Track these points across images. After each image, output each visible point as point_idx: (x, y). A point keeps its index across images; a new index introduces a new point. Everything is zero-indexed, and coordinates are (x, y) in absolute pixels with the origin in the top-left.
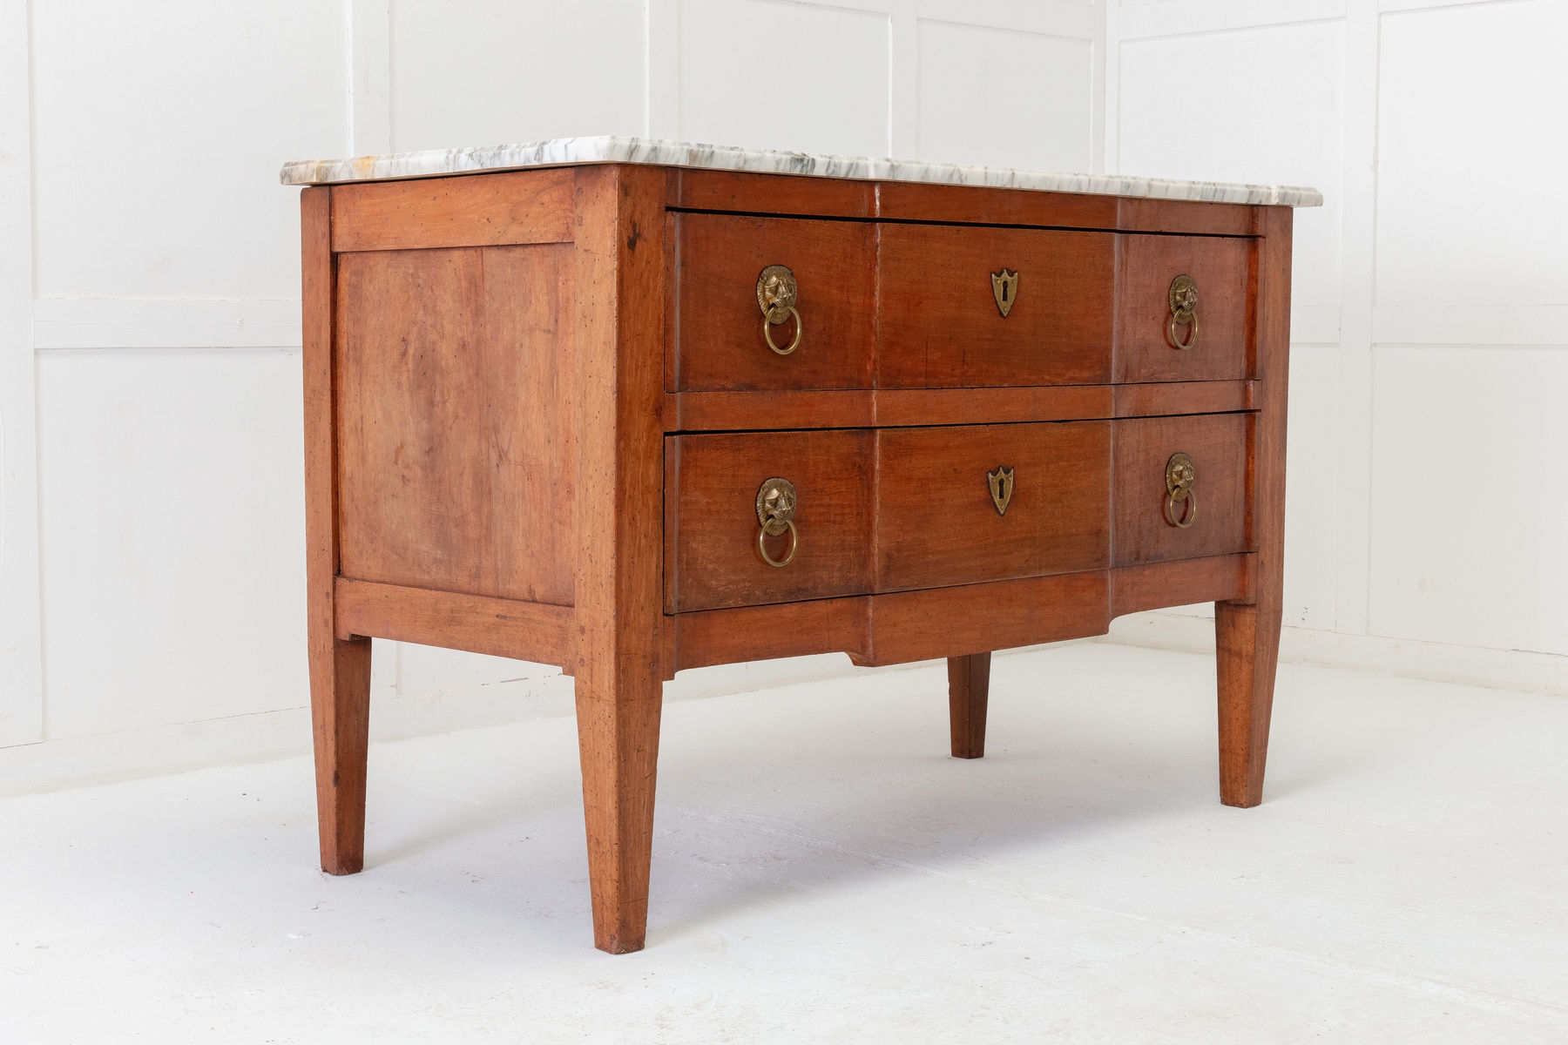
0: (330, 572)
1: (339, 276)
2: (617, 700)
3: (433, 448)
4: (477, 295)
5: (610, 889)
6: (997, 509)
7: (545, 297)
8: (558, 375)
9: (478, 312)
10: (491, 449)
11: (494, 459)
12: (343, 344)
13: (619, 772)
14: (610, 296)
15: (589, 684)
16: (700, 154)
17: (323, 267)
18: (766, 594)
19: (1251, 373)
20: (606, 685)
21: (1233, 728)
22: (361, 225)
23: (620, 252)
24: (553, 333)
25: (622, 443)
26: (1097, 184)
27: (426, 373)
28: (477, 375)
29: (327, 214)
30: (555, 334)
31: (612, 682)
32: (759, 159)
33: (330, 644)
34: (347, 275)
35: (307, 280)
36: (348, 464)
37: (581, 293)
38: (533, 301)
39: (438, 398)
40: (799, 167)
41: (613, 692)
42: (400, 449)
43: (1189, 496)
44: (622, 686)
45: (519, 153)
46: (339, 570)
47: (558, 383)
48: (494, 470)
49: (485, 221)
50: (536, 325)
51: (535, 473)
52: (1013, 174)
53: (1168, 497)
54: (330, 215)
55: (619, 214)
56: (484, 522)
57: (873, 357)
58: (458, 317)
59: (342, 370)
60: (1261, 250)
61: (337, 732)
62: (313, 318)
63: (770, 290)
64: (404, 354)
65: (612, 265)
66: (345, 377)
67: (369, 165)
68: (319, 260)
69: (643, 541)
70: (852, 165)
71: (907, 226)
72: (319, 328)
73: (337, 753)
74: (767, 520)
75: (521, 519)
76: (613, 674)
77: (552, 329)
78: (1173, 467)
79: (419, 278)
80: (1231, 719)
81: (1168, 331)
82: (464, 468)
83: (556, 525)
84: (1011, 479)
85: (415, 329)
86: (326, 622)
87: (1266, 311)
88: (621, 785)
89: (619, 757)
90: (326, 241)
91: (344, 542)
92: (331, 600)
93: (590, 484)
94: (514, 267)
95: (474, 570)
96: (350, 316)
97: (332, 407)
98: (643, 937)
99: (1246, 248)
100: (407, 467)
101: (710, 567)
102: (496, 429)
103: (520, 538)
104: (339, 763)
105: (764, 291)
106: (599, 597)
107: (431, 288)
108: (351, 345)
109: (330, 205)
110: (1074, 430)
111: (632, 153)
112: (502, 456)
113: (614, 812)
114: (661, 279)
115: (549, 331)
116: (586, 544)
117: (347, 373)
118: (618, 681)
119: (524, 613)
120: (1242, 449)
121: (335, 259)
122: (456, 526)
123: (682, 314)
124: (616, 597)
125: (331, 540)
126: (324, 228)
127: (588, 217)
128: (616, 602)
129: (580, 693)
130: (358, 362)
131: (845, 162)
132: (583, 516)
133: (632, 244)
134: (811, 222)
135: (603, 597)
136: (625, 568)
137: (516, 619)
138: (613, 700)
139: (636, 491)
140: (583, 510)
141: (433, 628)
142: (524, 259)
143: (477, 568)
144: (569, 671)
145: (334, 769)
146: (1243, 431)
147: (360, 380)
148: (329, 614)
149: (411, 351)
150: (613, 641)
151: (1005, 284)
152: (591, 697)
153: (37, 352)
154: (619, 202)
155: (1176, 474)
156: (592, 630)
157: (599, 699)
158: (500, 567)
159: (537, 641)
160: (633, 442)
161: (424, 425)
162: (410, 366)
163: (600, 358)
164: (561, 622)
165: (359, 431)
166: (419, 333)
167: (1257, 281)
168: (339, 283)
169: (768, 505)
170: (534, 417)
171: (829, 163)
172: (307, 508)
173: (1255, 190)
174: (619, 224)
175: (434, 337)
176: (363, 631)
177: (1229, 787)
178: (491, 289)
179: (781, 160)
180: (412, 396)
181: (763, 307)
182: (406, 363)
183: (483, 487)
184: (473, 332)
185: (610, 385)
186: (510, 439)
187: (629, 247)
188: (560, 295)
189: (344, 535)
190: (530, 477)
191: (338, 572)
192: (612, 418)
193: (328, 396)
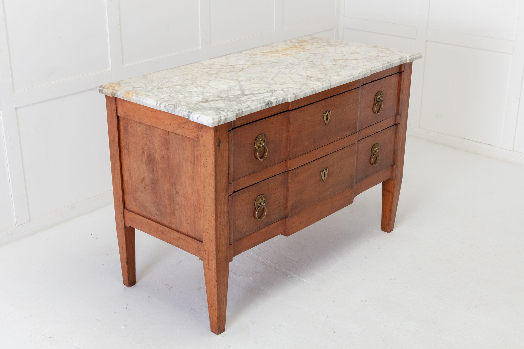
0: (122, 207)
1: (120, 122)
2: (217, 272)
3: (154, 183)
4: (167, 144)
5: (215, 319)
6: (323, 180)
7: (190, 153)
8: (195, 176)
9: (168, 149)
10: (174, 190)
11: (175, 193)
12: (122, 143)
13: (217, 290)
14: (212, 161)
15: (208, 265)
16: (239, 114)
17: (114, 119)
18: (258, 228)
19: (398, 114)
20: (213, 268)
21: (386, 211)
22: (127, 110)
23: (215, 149)
24: (193, 163)
25: (217, 203)
26: (356, 77)
27: (151, 160)
28: (168, 167)
29: (115, 104)
30: (194, 164)
31: (215, 268)
32: (256, 108)
33: (123, 227)
34: (123, 123)
35: (109, 121)
36: (126, 178)
37: (203, 157)
38: (186, 152)
39: (155, 169)
40: (268, 106)
41: (215, 270)
42: (143, 179)
43: (378, 156)
44: (218, 268)
45: (181, 113)
46: (125, 207)
47: (195, 179)
48: (175, 196)
49: (169, 124)
50: (187, 159)
51: (188, 201)
52: (331, 84)
53: (372, 157)
54: (116, 104)
55: (215, 138)
56: (172, 209)
57: (288, 151)
58: (161, 148)
59: (122, 150)
60: (403, 76)
61: (126, 251)
62: (112, 133)
63: (259, 143)
64: (143, 153)
65: (213, 152)
66: (123, 153)
67: (129, 97)
68: (113, 117)
69: (223, 227)
70: (283, 99)
71: (299, 109)
72: (114, 137)
73: (127, 256)
74: (258, 208)
75: (184, 212)
76: (215, 266)
77: (193, 162)
78: (374, 149)
79: (147, 132)
80: (386, 208)
81: (374, 109)
82: (165, 192)
83: (196, 218)
84: (327, 171)
85: (147, 147)
86: (121, 220)
87: (403, 93)
88: (218, 294)
89: (218, 287)
90: (115, 112)
91: (126, 199)
92: (123, 215)
93: (207, 212)
94: (179, 140)
95: (169, 221)
96: (124, 136)
97: (120, 161)
98: (225, 329)
99: (398, 77)
100: (146, 185)
101: (242, 226)
102: (175, 184)
103: (184, 217)
104: (127, 258)
105: (257, 144)
106: (210, 244)
107: (152, 136)
108: (125, 144)
109: (116, 101)
110: (345, 150)
111: (219, 122)
112: (177, 193)
113: (216, 300)
114: (227, 152)
115: (192, 163)
116: (206, 228)
117: (124, 152)
118: (217, 267)
119: (186, 239)
120: (393, 136)
121: (118, 118)
122: (163, 207)
123: (233, 160)
124: (216, 245)
125: (122, 198)
126: (114, 108)
127: (204, 135)
128: (216, 246)
129: (205, 267)
130: (128, 150)
131: (281, 99)
132: (205, 220)
133: (219, 145)
134: (270, 118)
135: (212, 244)
136: (218, 236)
137: (183, 240)
138: (216, 272)
139: (221, 214)
140: (205, 218)
141: (156, 233)
142: (183, 139)
143: (170, 221)
144: (201, 259)
145: (126, 260)
146: (394, 130)
147: (129, 155)
148: (123, 219)
149: (146, 153)
150: (215, 257)
151: (327, 116)
152: (209, 269)
153: (16, 108)
154: (215, 135)
155: (374, 151)
156: (208, 252)
157: (211, 270)
158: (178, 223)
159: (191, 248)
160: (220, 201)
161: (151, 175)
162: (146, 157)
163: (209, 178)
164: (198, 245)
165: (129, 169)
166: (148, 148)
167: (401, 86)
168: (120, 124)
169: (258, 204)
170: (188, 185)
171: (277, 101)
172: (113, 187)
173: (402, 60)
174: (215, 141)
175: (154, 151)
176: (133, 226)
177: (384, 226)
178: (172, 144)
179: (262, 106)
180: (146, 166)
181: (257, 148)
182: (144, 156)
183: (171, 199)
184: (166, 154)
185: (213, 186)
186: (180, 189)
187: (218, 147)
188: (195, 154)
189: (126, 197)
190: (187, 201)
191: (124, 207)
192: (213, 196)
193: (118, 157)
